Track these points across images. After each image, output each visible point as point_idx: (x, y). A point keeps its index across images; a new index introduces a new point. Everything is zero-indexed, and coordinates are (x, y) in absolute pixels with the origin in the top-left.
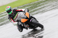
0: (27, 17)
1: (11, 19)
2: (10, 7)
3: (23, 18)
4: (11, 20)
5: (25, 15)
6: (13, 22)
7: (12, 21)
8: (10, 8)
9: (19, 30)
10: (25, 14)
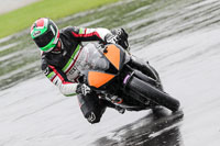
0: (111, 64)
1: (51, 70)
2: (46, 21)
3: (98, 68)
4: (53, 74)
5: (103, 56)
6: (60, 81)
7: (55, 80)
8: (50, 24)
9: (86, 116)
10: (106, 51)
